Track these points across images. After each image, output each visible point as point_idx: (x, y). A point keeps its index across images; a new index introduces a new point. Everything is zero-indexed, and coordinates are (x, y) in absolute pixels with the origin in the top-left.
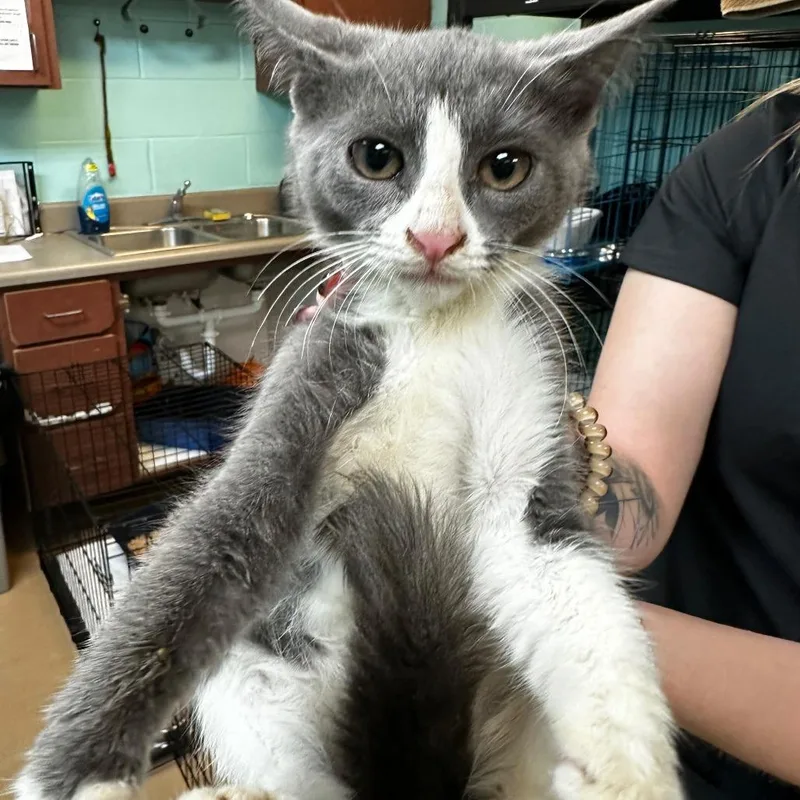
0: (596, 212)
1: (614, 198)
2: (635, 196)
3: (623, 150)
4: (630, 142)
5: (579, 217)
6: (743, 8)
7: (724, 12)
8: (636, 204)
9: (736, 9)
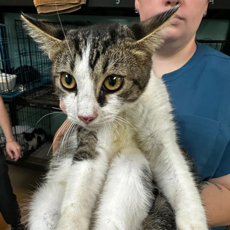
0: (14, 76)
1: (19, 72)
2: (26, 70)
3: (18, 56)
4: (20, 54)
5: (9, 79)
6: (44, 12)
7: (39, 13)
8: (27, 73)
9: (42, 12)
